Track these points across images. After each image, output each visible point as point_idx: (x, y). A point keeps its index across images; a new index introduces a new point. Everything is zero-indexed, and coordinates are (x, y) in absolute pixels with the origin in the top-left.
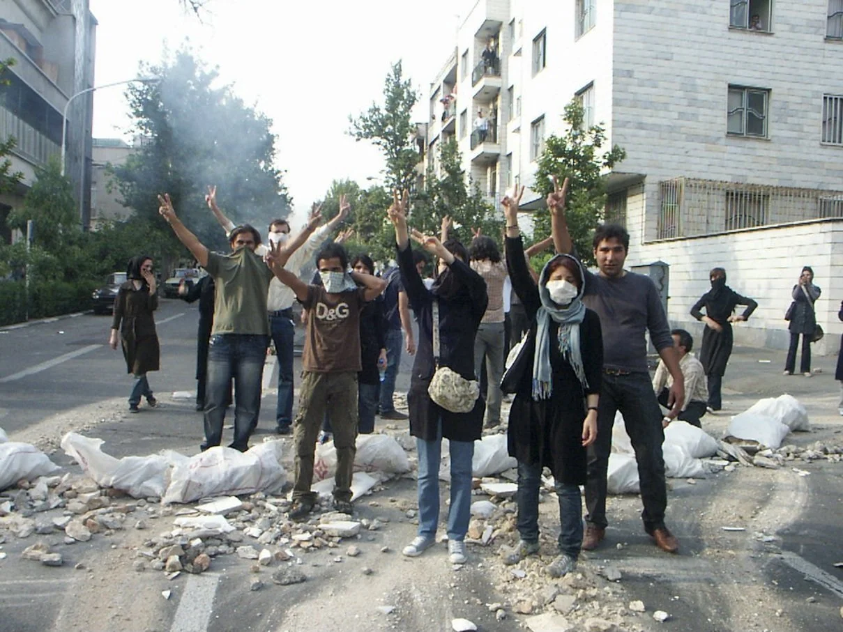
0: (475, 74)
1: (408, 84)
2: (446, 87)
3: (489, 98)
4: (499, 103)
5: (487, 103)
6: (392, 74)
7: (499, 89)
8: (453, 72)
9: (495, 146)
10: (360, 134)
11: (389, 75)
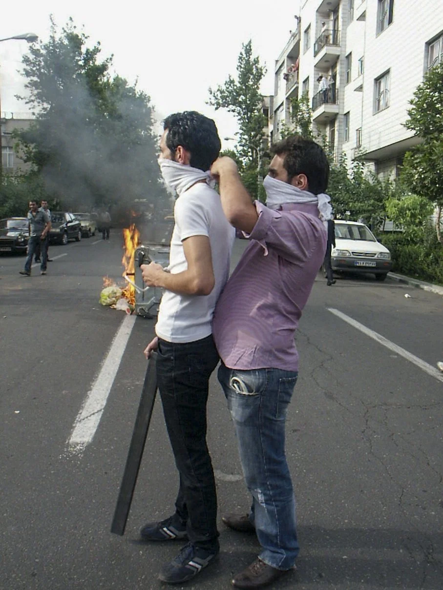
0: (316, 46)
1: (256, 61)
2: (290, 62)
3: (328, 65)
4: (338, 69)
5: (326, 70)
6: (244, 53)
7: (338, 57)
8: (297, 47)
9: (334, 106)
10: (218, 104)
11: (241, 54)
